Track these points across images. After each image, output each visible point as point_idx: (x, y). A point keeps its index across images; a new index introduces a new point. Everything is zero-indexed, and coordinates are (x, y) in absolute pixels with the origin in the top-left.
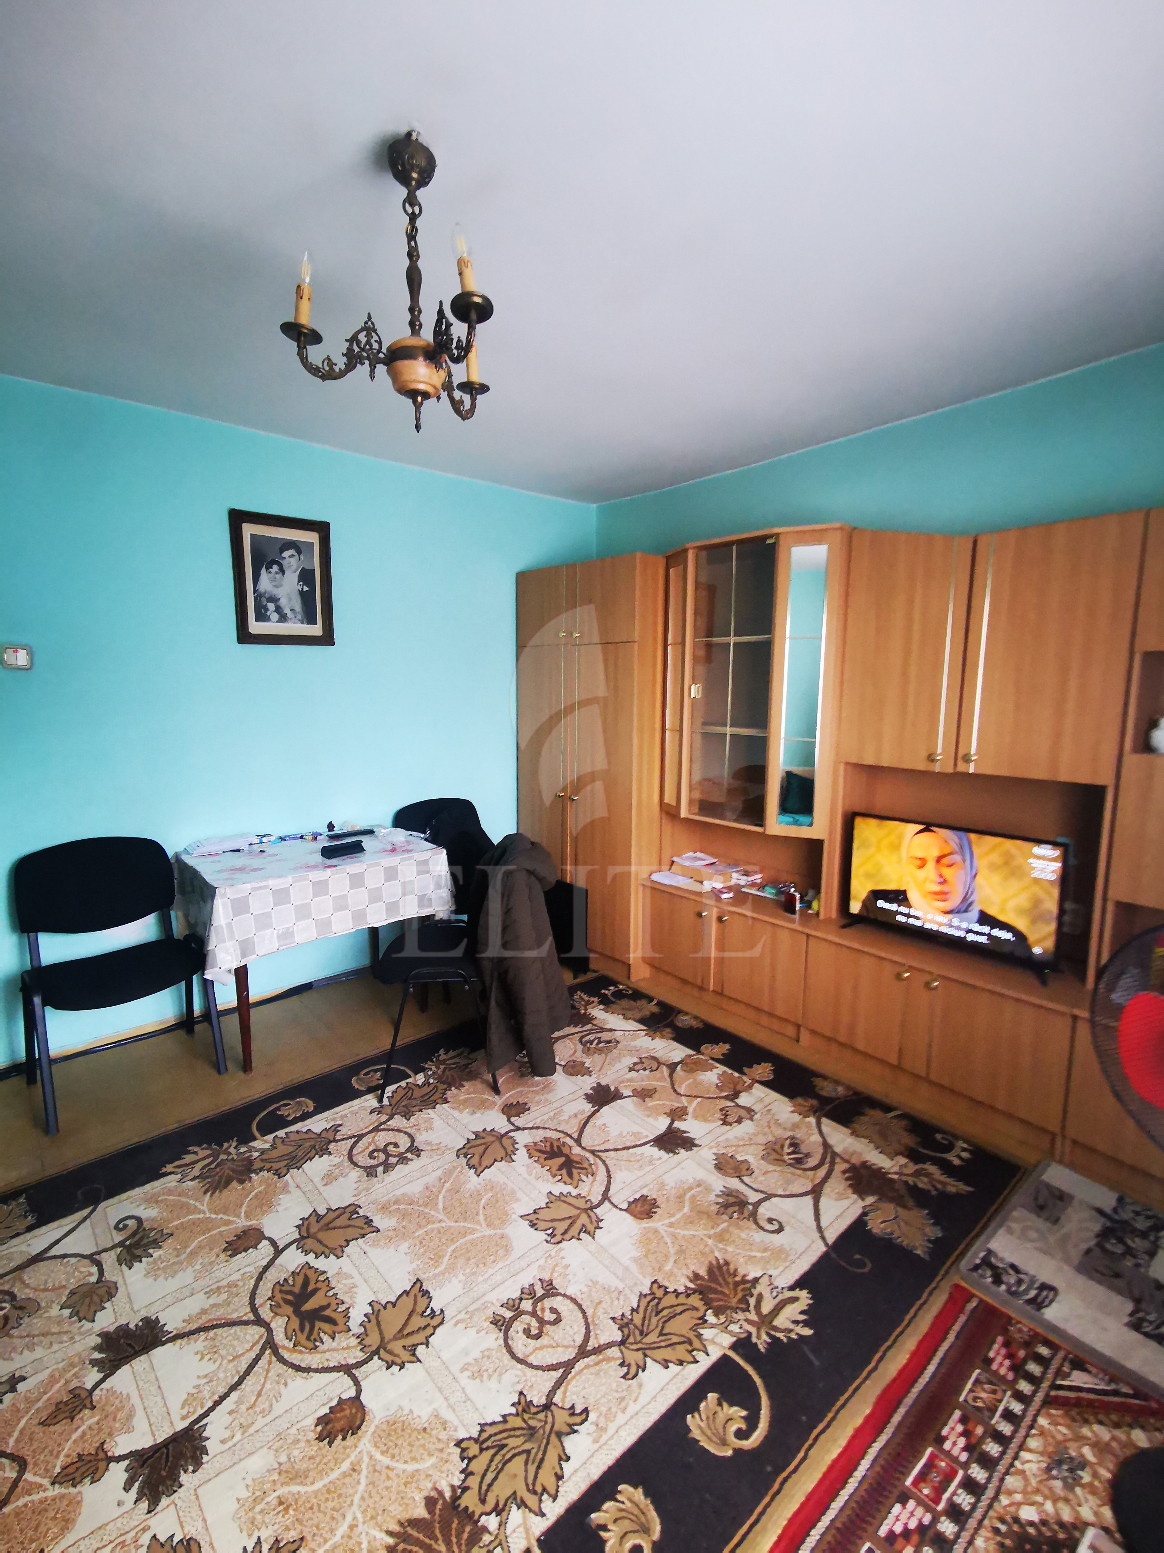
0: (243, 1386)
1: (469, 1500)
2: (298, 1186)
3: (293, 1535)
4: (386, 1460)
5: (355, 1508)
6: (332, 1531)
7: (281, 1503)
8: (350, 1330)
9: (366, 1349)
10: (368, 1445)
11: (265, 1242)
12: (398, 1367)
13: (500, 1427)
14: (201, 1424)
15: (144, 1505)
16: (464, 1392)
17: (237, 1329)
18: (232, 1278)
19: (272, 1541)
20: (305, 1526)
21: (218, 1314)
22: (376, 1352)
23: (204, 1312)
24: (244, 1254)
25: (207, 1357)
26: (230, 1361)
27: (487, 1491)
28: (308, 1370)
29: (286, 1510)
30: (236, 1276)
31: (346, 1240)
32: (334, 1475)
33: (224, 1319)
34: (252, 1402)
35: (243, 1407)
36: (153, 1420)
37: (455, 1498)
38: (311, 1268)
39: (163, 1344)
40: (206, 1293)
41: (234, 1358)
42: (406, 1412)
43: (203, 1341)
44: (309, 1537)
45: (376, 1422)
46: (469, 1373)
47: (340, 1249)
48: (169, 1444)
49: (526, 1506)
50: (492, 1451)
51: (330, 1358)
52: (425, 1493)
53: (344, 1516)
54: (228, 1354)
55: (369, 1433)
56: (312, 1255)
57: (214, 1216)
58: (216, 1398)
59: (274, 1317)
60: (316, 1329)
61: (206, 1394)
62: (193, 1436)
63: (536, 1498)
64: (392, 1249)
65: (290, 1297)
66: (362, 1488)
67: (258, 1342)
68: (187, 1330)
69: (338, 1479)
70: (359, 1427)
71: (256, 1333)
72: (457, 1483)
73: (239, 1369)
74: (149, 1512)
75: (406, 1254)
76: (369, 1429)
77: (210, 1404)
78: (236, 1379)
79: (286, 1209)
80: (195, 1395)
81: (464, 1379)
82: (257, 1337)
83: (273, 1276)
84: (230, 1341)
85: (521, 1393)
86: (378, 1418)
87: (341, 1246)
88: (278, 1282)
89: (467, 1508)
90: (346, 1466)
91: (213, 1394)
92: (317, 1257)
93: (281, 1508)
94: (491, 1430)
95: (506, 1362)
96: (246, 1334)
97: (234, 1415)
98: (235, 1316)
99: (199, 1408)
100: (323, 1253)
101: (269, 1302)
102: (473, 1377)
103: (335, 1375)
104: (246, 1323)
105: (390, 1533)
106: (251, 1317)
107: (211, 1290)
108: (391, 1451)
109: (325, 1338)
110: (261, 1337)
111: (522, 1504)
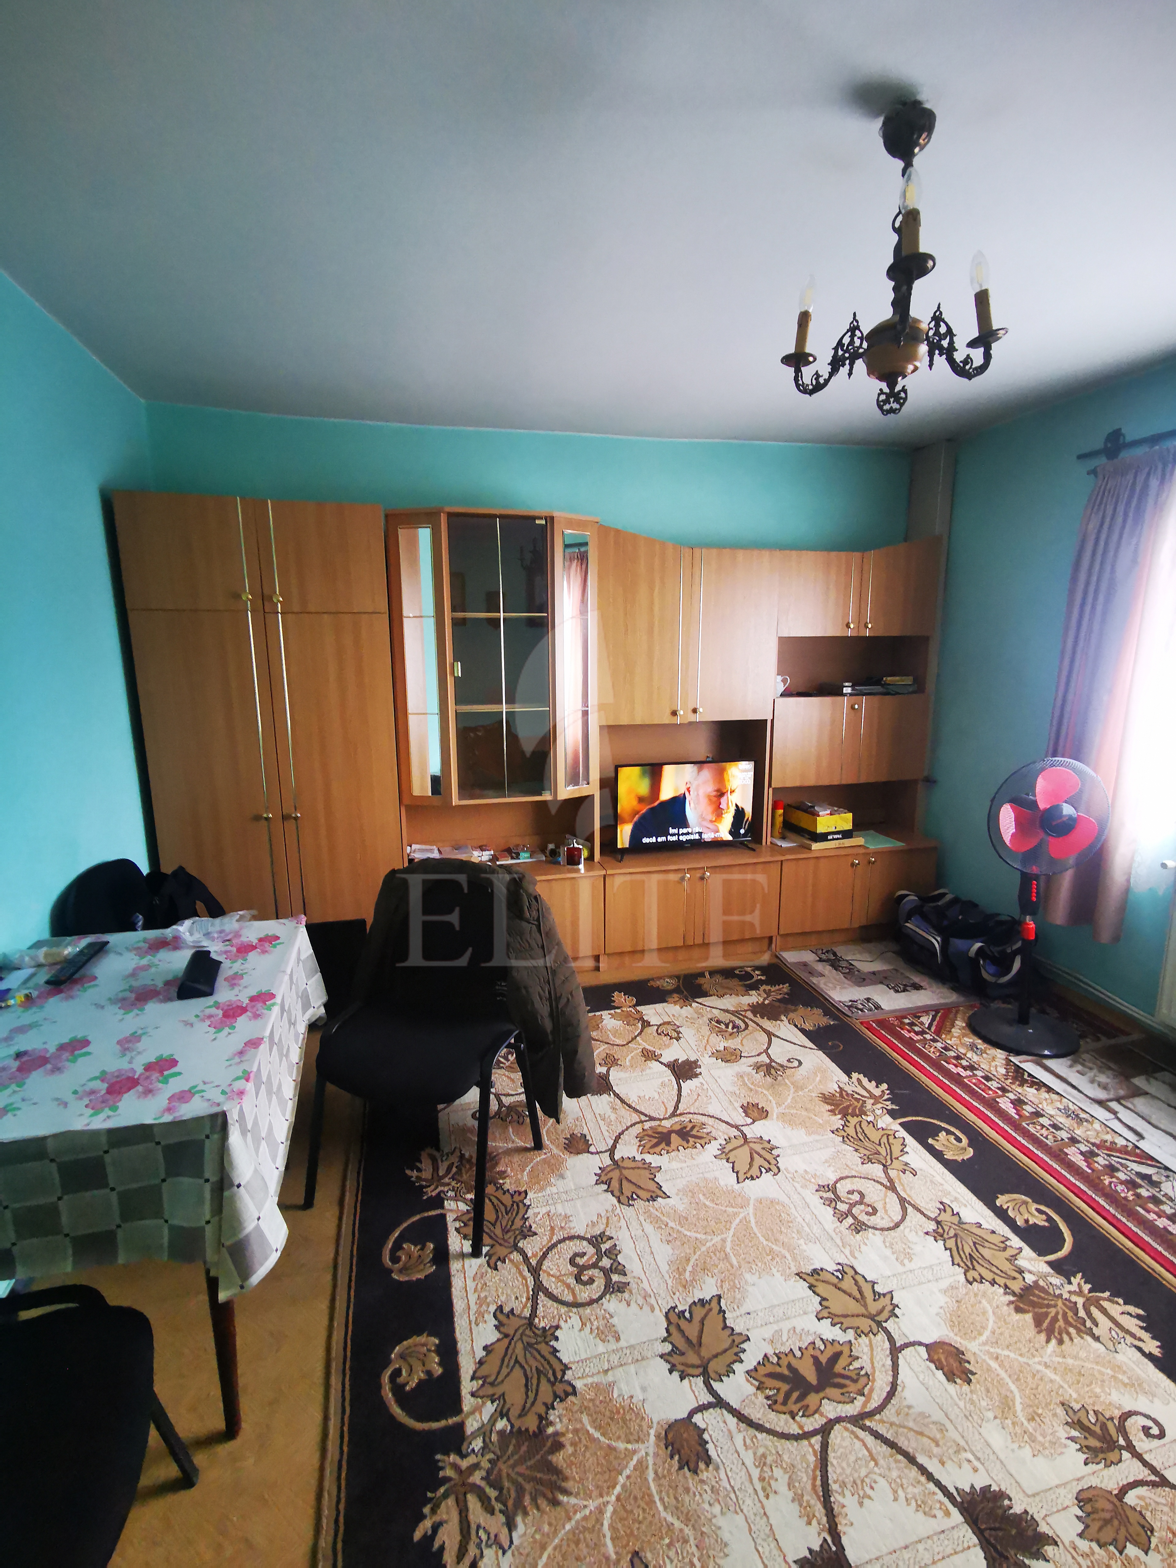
0: (910, 1450)
1: (1016, 1286)
2: (606, 1372)
3: (1060, 1411)
4: (987, 1334)
5: (1031, 1362)
6: (1051, 1381)
7: (1033, 1419)
8: (850, 1341)
9: (875, 1331)
10: (973, 1344)
11: (697, 1419)
12: (897, 1309)
13: (955, 1253)
14: (955, 1494)
15: (1049, 1550)
16: (925, 1268)
17: (831, 1455)
18: (749, 1461)
19: (1067, 1428)
20: (1051, 1401)
21: (805, 1479)
22: (879, 1324)
23: (798, 1498)
24: (710, 1446)
25: (869, 1491)
26: (876, 1464)
27: (1006, 1274)
28: (894, 1386)
29: (1039, 1416)
30: (748, 1458)
31: (723, 1329)
32: (1003, 1374)
33: (814, 1471)
34: (929, 1441)
35: (936, 1450)
36: (949, 1550)
37: (1014, 1294)
38: (756, 1369)
39: (841, 1548)
40: (767, 1497)
41: (873, 1458)
42: (942, 1311)
43: (844, 1496)
44: (1061, 1399)
45: (952, 1335)
46: (906, 1261)
47: (735, 1337)
48: (979, 1528)
49: (1016, 1255)
50: (975, 1263)
51: (881, 1363)
52: (1013, 1312)
53: (1038, 1371)
54: (867, 1466)
55: (962, 1341)
56: (736, 1366)
57: (618, 1489)
58: (923, 1479)
59: (822, 1415)
60: (843, 1372)
61: (917, 1490)
62: (969, 1502)
63: (1008, 1249)
64: (750, 1289)
65: (795, 1395)
66: (1012, 1355)
67: (853, 1432)
68: (825, 1519)
69: (1006, 1371)
70: (957, 1349)
71: (839, 1436)
72: (1002, 1290)
73: (887, 1454)
74: (1056, 1544)
75: (760, 1278)
76: (958, 1341)
77: (931, 1486)
78: (900, 1457)
79: (644, 1389)
80: (919, 1503)
81: (909, 1266)
82: (846, 1434)
83: (758, 1410)
84: (849, 1465)
85: (927, 1233)
86: (947, 1332)
87: (732, 1334)
88: (770, 1406)
89: (1021, 1289)
90: (994, 1365)
91: (919, 1482)
92: (741, 1361)
93: (1037, 1418)
94: (957, 1260)
95: (896, 1234)
96: (840, 1446)
97: (945, 1459)
98: (812, 1459)
99: (936, 1497)
100: (736, 1354)
101: (797, 1418)
102: (911, 1260)
103: (901, 1361)
104: (825, 1446)
105: (1048, 1341)
106: (816, 1440)
107: (764, 1489)
108: (979, 1328)
109: (856, 1365)
110: (846, 1429)
111: (1014, 1257)
